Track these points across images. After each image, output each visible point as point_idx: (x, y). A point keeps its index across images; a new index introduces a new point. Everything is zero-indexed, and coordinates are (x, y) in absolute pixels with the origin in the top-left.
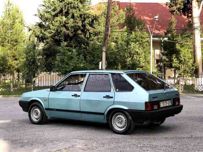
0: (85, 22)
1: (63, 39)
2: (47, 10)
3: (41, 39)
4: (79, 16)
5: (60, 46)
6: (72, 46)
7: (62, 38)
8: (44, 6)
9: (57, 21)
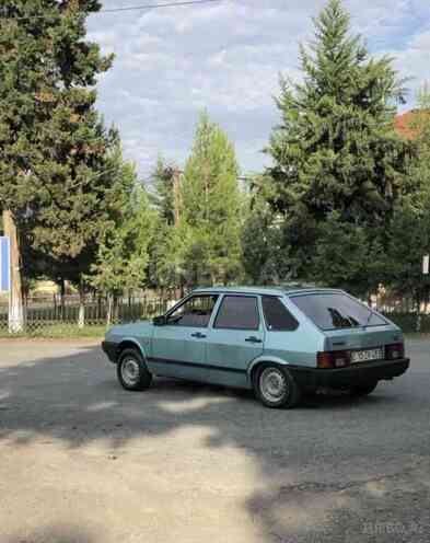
0: (384, 160)
1: (333, 204)
2: (291, 138)
3: (279, 205)
4: (367, 146)
5: (325, 221)
6: (351, 220)
7: (330, 201)
8: (283, 128)
9: (315, 162)
